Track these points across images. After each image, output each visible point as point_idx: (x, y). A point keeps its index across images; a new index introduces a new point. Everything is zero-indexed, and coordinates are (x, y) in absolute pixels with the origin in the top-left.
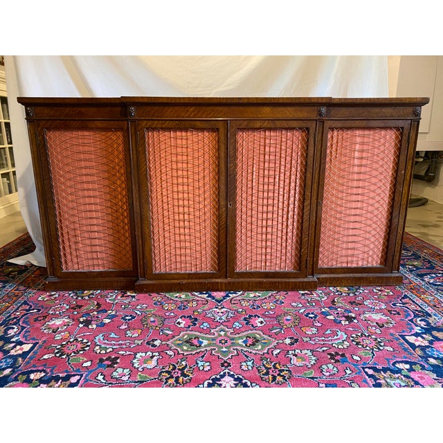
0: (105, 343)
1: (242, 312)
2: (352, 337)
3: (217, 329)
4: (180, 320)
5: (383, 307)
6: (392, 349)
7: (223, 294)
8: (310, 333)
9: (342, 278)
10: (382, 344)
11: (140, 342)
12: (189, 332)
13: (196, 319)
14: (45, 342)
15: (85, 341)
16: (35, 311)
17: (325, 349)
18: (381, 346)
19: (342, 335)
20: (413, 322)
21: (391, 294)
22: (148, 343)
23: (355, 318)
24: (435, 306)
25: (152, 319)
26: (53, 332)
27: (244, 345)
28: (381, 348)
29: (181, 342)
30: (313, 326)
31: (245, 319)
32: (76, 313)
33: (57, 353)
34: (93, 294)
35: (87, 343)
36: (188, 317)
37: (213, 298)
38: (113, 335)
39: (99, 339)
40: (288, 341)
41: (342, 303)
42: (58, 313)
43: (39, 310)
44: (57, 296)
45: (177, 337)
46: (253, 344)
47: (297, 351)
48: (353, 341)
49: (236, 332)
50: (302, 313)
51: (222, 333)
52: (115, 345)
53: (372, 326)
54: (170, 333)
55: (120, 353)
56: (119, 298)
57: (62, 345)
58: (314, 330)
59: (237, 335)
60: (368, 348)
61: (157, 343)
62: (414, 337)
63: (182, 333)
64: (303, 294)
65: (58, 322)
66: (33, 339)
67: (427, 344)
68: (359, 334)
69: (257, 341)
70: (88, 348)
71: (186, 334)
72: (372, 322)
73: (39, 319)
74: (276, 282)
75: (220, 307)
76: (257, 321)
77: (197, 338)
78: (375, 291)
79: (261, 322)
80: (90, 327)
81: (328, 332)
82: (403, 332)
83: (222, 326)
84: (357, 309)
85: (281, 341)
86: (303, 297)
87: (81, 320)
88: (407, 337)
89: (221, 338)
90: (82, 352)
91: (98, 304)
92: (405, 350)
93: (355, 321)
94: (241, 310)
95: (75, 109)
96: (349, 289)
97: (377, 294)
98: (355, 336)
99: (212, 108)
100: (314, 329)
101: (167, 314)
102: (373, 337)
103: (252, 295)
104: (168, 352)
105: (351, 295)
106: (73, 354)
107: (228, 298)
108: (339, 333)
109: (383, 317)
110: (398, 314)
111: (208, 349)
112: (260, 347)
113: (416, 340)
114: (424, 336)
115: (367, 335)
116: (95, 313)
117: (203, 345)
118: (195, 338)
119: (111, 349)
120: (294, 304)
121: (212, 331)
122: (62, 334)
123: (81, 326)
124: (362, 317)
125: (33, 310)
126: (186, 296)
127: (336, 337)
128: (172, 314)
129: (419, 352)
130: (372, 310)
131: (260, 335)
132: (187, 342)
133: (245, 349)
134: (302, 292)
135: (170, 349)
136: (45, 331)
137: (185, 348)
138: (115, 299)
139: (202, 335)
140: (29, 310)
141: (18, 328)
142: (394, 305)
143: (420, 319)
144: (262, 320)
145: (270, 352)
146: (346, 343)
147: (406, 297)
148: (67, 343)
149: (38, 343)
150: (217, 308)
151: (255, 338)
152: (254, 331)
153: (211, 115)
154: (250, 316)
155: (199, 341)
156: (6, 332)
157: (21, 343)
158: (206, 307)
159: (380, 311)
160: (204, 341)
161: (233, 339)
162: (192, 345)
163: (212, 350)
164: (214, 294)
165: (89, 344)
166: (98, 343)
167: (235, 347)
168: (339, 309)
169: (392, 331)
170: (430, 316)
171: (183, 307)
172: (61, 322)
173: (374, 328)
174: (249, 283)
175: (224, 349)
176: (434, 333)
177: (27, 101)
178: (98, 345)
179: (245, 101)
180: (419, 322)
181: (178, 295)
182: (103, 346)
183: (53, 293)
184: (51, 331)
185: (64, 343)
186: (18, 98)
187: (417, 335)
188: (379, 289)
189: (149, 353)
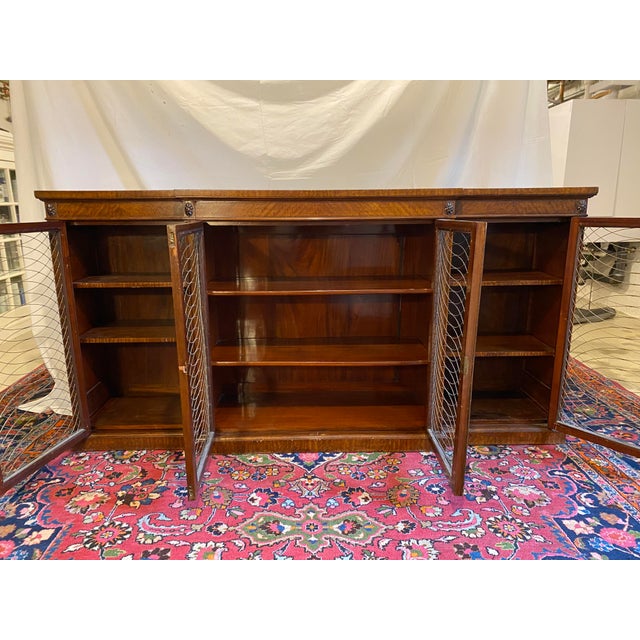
0: (151, 529)
1: (340, 483)
2: (490, 521)
3: (304, 509)
4: (254, 495)
5: (536, 477)
6: (542, 540)
7: (315, 456)
8: (431, 515)
9: (480, 434)
10: (530, 532)
11: (198, 528)
12: (266, 513)
13: (276, 494)
14: (70, 526)
15: (125, 525)
16: (58, 480)
17: (450, 538)
18: (528, 534)
19: (475, 519)
20: (575, 500)
21: (549, 456)
22: (210, 529)
23: (495, 493)
24: (608, 475)
25: (216, 494)
26: (82, 512)
27: (340, 532)
28: (528, 538)
29: (254, 528)
30: (437, 504)
31: (344, 494)
32: (112, 484)
33: (87, 542)
34: (136, 456)
35: (127, 528)
36: (265, 491)
37: (302, 462)
38: (162, 517)
39: (144, 523)
40: (401, 527)
41: (479, 471)
42: (88, 483)
43: (62, 480)
44: (87, 458)
45: (248, 521)
46: (353, 532)
47: (412, 541)
48: (490, 527)
49: (330, 512)
50: (423, 486)
51: (311, 515)
52: (165, 531)
53: (518, 505)
54: (241, 514)
55: (172, 542)
56: (172, 461)
57: (93, 532)
58: (438, 511)
59: (332, 518)
60: (509, 538)
61: (222, 528)
62: (574, 522)
63: (256, 515)
64: (426, 457)
65: (89, 497)
66: (55, 522)
67: (592, 532)
68: (500, 517)
69: (359, 526)
70: (128, 536)
71: (262, 516)
72: (519, 499)
73: (63, 493)
74: (388, 440)
75: (309, 477)
76: (360, 498)
77: (276, 521)
78: (527, 452)
79: (366, 499)
80: (132, 504)
81: (457, 514)
82: (561, 513)
83: (311, 504)
84: (499, 479)
85: (391, 527)
86: (425, 462)
87: (120, 494)
88: (565, 522)
89: (309, 522)
90: (119, 542)
91: (143, 471)
92: (561, 540)
93: (495, 497)
94: (338, 481)
95: (112, 205)
96: (491, 450)
97: (528, 457)
98: (492, 519)
99: (298, 204)
100: (437, 509)
101: (237, 486)
102: (518, 521)
103: (355, 459)
104: (237, 542)
105: (493, 458)
106: (108, 545)
107: (322, 463)
108: (472, 515)
109: (535, 492)
110: (556, 486)
111: (292, 538)
112: (362, 536)
113: (577, 526)
114: (589, 519)
115: (510, 517)
116: (139, 484)
117: (284, 532)
118: (274, 522)
119: (159, 538)
120: (412, 472)
121: (297, 513)
122: (94, 514)
123: (119, 503)
124: (505, 492)
125: (55, 479)
126: (265, 459)
127: (466, 522)
128: (244, 486)
129: (579, 543)
130: (520, 481)
131: (363, 517)
132: (263, 527)
133: (341, 539)
134: (425, 454)
135: (239, 538)
136: (71, 511)
137: (260, 536)
138: (165, 465)
139: (284, 517)
140: (49, 480)
141: (35, 507)
142: (552, 473)
143: (585, 494)
144: (367, 495)
145: (375, 542)
146: (480, 529)
147: (569, 461)
148: (100, 528)
149: (61, 528)
150: (306, 477)
151: (355, 522)
152: (355, 512)
153: (297, 214)
154: (351, 490)
155: (279, 526)
156: (18, 512)
157: (37, 528)
158: (291, 476)
159: (532, 482)
160: (286, 526)
161: (325, 524)
162: (269, 532)
163: (296, 539)
164: (303, 456)
165: (130, 529)
166: (142, 529)
167: (328, 536)
168: (474, 480)
169: (544, 512)
170: (600, 490)
171: (259, 477)
172: (92, 498)
173: (520, 508)
174: (350, 440)
175: (313, 539)
176: (603, 515)
177: (48, 196)
178: (142, 532)
179: (344, 195)
180: (584, 499)
181: (253, 457)
182: (149, 533)
183: (81, 455)
184: (79, 511)
185: (96, 528)
186: (36, 192)
187: (578, 518)
188: (533, 448)
189: (211, 544)
